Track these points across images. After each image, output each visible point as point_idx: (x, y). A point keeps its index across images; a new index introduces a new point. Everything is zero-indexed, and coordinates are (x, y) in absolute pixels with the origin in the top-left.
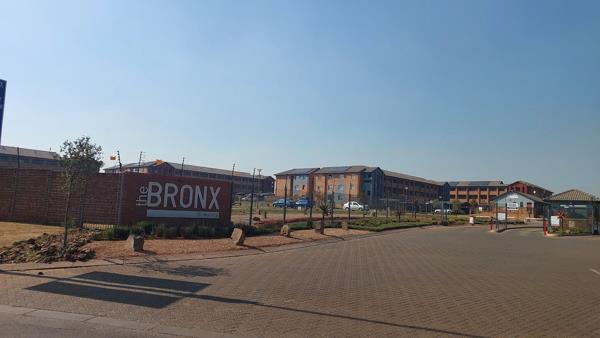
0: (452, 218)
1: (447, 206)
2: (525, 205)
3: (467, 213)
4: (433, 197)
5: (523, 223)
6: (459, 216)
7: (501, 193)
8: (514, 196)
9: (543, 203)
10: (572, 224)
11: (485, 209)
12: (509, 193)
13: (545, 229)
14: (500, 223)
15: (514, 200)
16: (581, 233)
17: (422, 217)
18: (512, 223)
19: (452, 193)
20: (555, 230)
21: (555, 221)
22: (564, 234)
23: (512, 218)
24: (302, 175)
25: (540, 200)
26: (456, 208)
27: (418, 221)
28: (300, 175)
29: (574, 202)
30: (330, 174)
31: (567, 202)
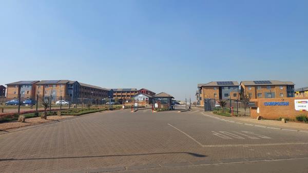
0: (114, 106)
1: (112, 101)
2: (145, 99)
3: (121, 104)
4: (105, 96)
5: (144, 107)
6: (118, 105)
7: (136, 94)
8: (141, 95)
9: (152, 98)
10: (162, 107)
11: (129, 102)
12: (139, 94)
13: (153, 109)
14: (135, 107)
15: (141, 97)
16: (165, 110)
17: (100, 107)
18: (140, 107)
19: (114, 94)
20: (156, 109)
21: (156, 105)
22: (160, 111)
23: (140, 105)
24: (27, 85)
25: (151, 97)
26: (116, 102)
27: (98, 109)
28: (25, 85)
29: (163, 97)
30: (46, 85)
31: (160, 98)
